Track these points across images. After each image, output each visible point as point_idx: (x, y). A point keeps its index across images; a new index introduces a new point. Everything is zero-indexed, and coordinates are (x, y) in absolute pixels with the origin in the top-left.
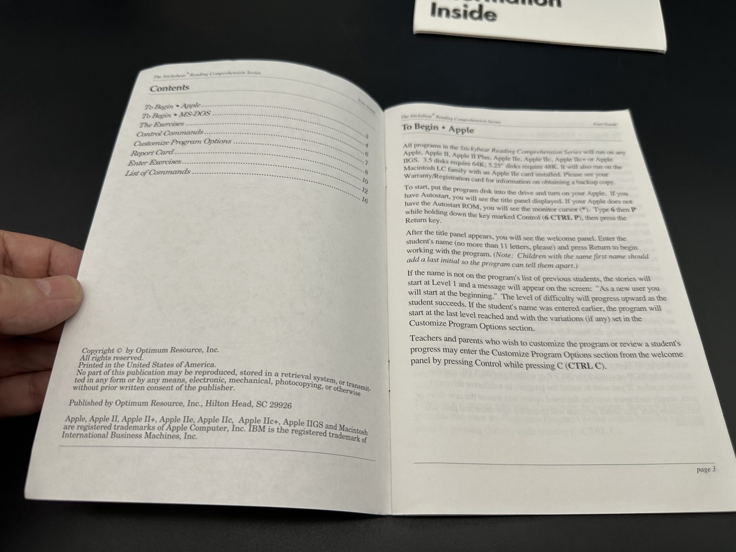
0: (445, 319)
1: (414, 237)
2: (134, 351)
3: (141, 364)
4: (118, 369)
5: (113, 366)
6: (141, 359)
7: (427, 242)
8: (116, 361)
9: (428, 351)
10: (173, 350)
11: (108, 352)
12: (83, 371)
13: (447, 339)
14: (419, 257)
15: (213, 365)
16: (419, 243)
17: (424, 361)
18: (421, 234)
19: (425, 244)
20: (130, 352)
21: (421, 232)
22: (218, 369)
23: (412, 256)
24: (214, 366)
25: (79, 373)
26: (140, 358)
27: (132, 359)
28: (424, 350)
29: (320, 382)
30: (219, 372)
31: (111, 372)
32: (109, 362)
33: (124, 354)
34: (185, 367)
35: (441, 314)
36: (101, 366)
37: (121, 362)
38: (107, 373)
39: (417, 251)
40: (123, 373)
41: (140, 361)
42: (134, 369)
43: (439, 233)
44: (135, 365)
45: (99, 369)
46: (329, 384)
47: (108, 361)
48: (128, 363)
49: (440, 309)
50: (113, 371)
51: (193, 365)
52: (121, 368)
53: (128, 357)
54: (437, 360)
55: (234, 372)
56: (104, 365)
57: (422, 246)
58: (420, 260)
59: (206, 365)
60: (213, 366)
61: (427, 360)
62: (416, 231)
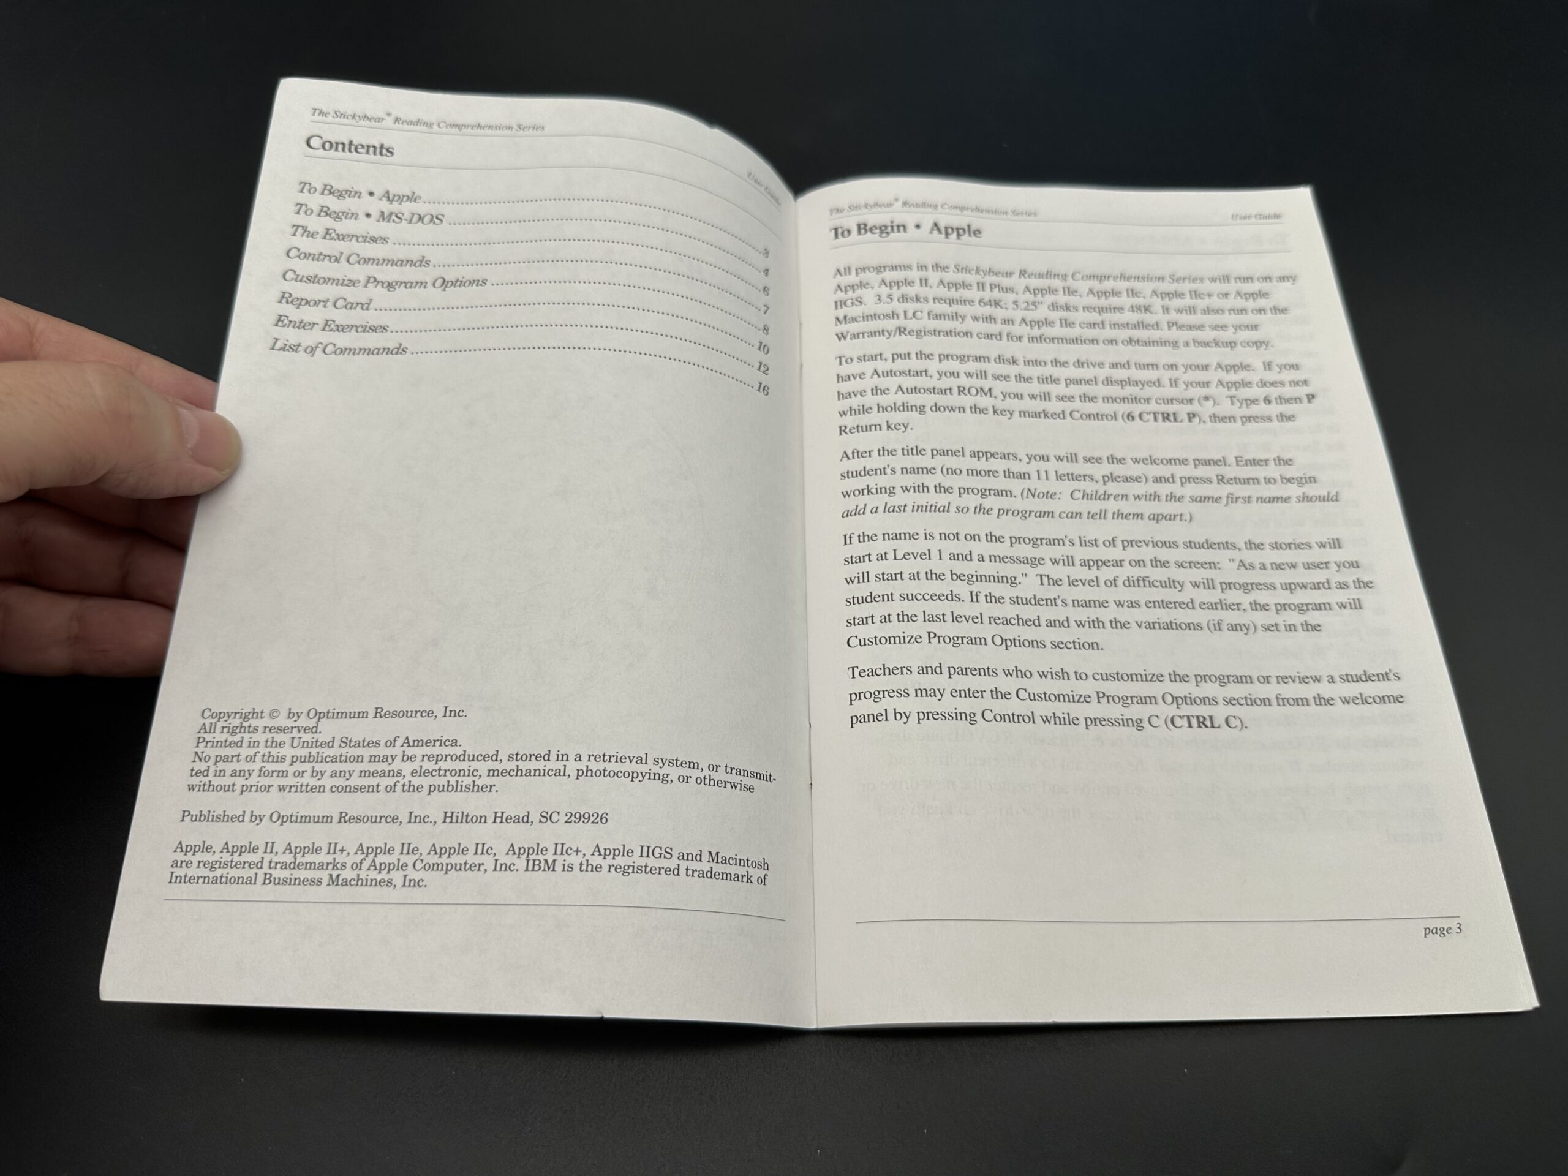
0: (919, 628)
1: (856, 465)
2: (303, 717)
3: (317, 741)
4: (274, 751)
5: (262, 744)
6: (316, 732)
7: (883, 471)
8: (269, 736)
9: (884, 697)
10: (379, 713)
11: (252, 718)
12: (204, 755)
13: (923, 671)
14: (865, 505)
15: (455, 743)
16: (865, 475)
17: (876, 718)
18: (870, 456)
19: (879, 476)
20: (295, 718)
21: (870, 452)
22: (465, 751)
23: (851, 503)
24: (458, 744)
25: (197, 759)
26: (314, 730)
27: (299, 731)
28: (876, 696)
29: (666, 769)
30: (467, 757)
31: (259, 757)
32: (255, 737)
33: (282, 721)
34: (402, 746)
35: (911, 619)
36: (239, 744)
37: (279, 737)
38: (251, 759)
39: (861, 492)
40: (283, 759)
41: (315, 735)
42: (304, 752)
43: (907, 452)
44: (305, 744)
45: (233, 751)
46: (686, 772)
47: (251, 735)
48: (293, 738)
49: (910, 608)
50: (264, 756)
51: (419, 743)
52: (278, 749)
53: (292, 728)
54: (903, 714)
55: (497, 755)
56: (245, 744)
57: (872, 481)
58: (868, 510)
59: (443, 743)
60: (456, 745)
61: (882, 715)
62: (861, 451)
